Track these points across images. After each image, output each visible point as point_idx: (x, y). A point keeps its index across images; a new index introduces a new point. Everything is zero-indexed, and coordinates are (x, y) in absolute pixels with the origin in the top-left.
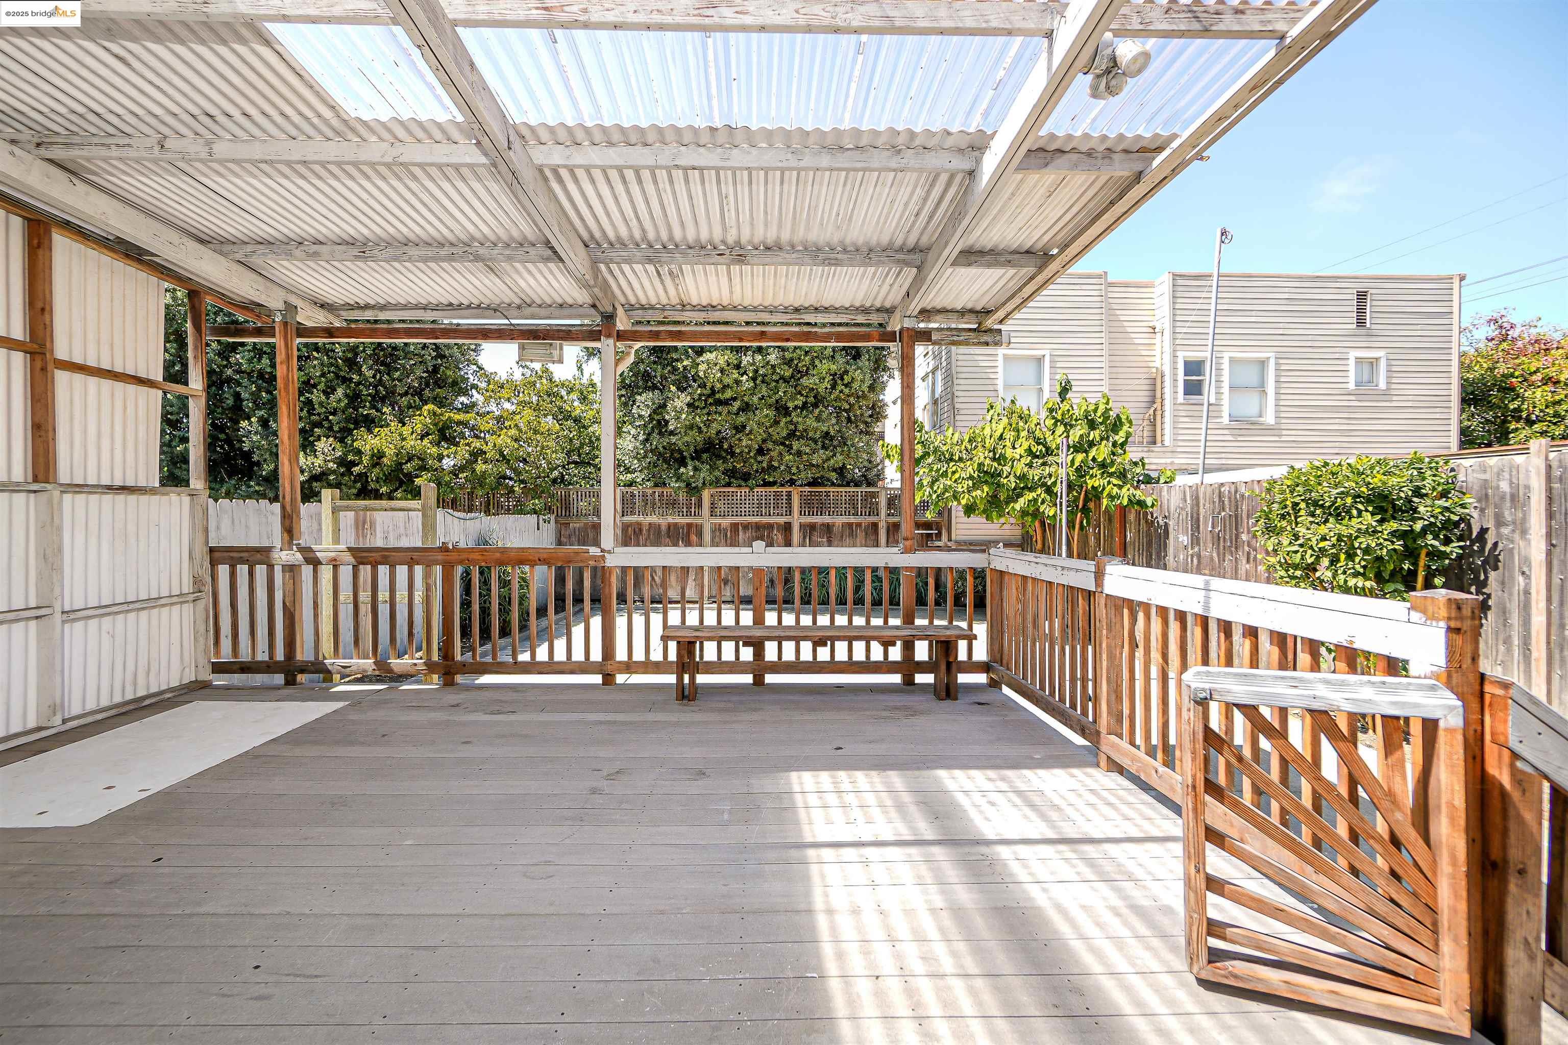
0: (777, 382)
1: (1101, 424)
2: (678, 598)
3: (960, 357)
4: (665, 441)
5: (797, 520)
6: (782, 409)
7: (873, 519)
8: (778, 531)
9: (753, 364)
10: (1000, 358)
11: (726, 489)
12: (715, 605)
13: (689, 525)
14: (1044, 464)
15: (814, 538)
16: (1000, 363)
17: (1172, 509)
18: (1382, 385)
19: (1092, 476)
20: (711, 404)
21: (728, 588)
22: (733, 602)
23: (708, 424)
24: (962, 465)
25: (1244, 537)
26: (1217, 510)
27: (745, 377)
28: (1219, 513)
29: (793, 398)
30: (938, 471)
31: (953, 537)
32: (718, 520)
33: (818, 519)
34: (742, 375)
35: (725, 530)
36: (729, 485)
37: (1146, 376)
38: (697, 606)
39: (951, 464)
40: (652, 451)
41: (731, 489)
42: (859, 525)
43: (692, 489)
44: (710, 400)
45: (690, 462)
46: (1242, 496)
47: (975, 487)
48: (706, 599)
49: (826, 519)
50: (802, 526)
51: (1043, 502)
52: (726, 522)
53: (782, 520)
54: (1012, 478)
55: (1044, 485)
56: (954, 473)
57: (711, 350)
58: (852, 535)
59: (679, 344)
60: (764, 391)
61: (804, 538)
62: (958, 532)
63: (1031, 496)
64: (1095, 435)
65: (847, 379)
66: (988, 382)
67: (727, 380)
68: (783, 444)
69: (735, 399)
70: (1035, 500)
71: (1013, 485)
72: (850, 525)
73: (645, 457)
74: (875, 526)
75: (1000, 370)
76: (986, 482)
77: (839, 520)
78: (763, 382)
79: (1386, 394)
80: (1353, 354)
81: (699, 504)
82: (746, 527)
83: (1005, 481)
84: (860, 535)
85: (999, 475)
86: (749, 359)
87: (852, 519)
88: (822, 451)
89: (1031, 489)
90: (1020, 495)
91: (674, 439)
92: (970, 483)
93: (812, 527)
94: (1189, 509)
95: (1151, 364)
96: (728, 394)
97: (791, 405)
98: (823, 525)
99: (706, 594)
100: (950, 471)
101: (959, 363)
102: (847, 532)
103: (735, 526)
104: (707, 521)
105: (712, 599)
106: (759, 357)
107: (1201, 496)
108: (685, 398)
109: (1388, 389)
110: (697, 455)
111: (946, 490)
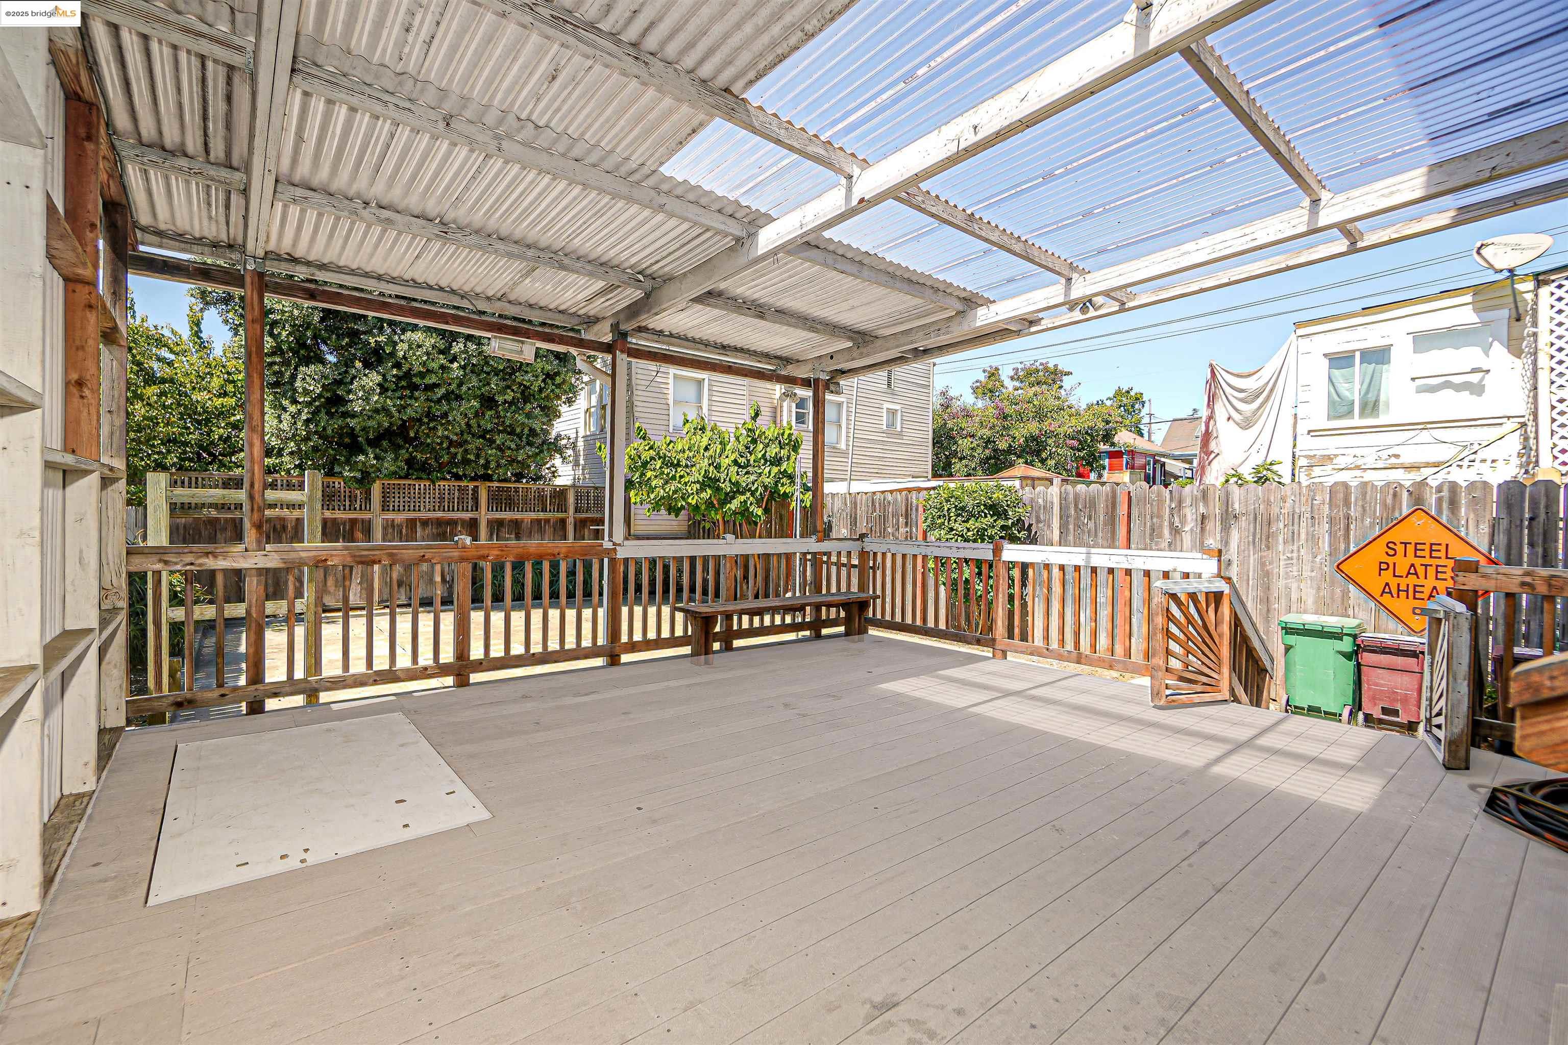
0: (488, 373)
1: (787, 444)
2: (340, 605)
3: (639, 371)
4: (337, 423)
5: (484, 515)
6: (488, 402)
7: (561, 515)
8: (462, 526)
9: (466, 352)
10: (671, 376)
11: (402, 482)
12: (387, 610)
13: (353, 522)
14: (747, 473)
15: (502, 534)
16: (671, 381)
17: (835, 510)
18: (899, 429)
19: (783, 485)
20: (403, 387)
21: (402, 590)
22: (409, 605)
23: (401, 409)
24: (688, 470)
25: (890, 530)
26: (870, 511)
27: (456, 365)
28: (872, 513)
29: (503, 392)
30: (668, 474)
31: (632, 531)
32: (390, 516)
33: (506, 515)
34: (451, 362)
35: (400, 526)
36: (406, 477)
37: (769, 405)
38: (364, 612)
39: (679, 469)
40: (316, 432)
41: (407, 482)
42: (547, 521)
43: (365, 479)
44: (403, 383)
45: (370, 450)
46: (889, 503)
47: (702, 489)
48: (375, 604)
49: (517, 516)
50: (490, 522)
51: (751, 504)
52: (400, 517)
53: (467, 516)
54: (727, 483)
55: (750, 490)
56: (681, 477)
57: (415, 328)
58: (541, 531)
59: (371, 314)
60: (474, 382)
61: (491, 535)
62: (639, 528)
63: (742, 498)
64: (784, 453)
65: (558, 380)
66: (661, 396)
67: (434, 365)
68: (483, 437)
69: (437, 385)
70: (745, 502)
71: (729, 489)
72: (539, 521)
73: (307, 439)
74: (563, 522)
75: (671, 386)
76: (709, 486)
77: (528, 516)
78: (472, 372)
79: (900, 434)
80: (886, 405)
81: (368, 498)
82: (425, 523)
83: (723, 486)
84: (549, 530)
85: (718, 480)
86: (461, 346)
87: (541, 515)
88: (528, 448)
89: (743, 493)
90: (733, 498)
91: (352, 423)
92: (698, 486)
93: (500, 523)
94: (848, 510)
95: (773, 396)
96: (431, 379)
97: (500, 399)
98: (511, 521)
99: (376, 598)
100: (678, 475)
101: (639, 376)
102: (536, 528)
103: (412, 523)
104: (378, 518)
105: (384, 603)
106: (472, 347)
107: (859, 502)
108: (372, 379)
109: (902, 431)
110: (374, 443)
111: (675, 492)
